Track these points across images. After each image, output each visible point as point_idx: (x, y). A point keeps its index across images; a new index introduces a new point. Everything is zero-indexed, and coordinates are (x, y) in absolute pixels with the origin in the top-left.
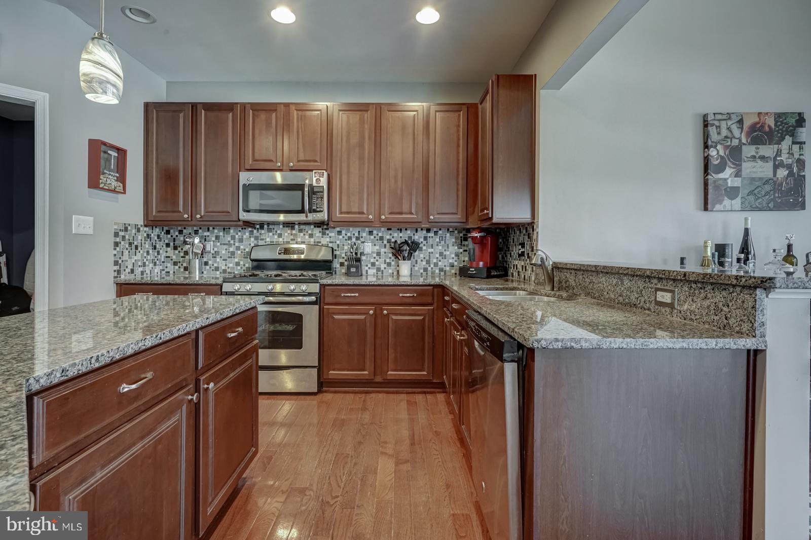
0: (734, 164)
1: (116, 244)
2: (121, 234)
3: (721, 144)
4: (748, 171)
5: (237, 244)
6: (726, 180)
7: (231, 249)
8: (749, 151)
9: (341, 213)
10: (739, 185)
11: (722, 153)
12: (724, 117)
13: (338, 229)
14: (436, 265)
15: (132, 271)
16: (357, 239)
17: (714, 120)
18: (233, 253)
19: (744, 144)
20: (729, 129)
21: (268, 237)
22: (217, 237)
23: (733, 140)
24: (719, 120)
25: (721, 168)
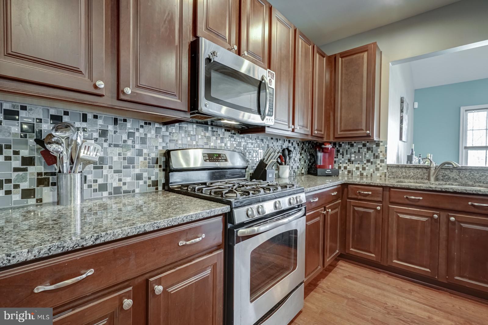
5: (137, 146)
7: (129, 154)
18: (131, 161)
22: (103, 133)
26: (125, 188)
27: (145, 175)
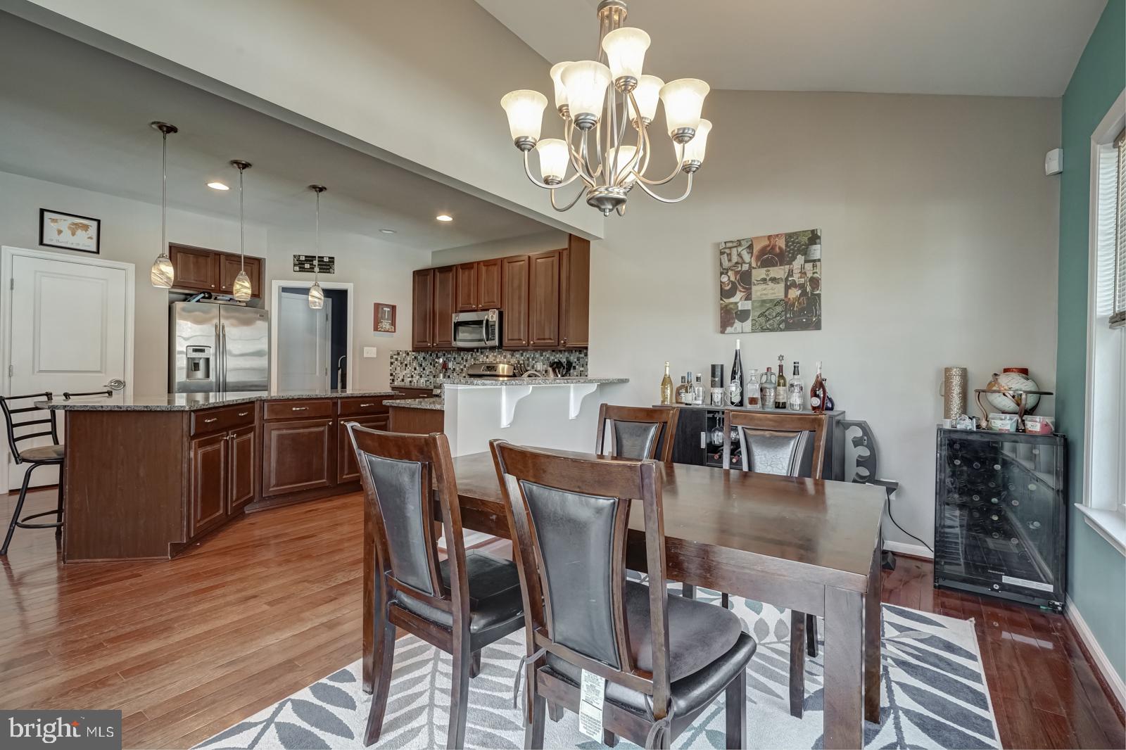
0: (744, 288)
1: (392, 363)
2: (395, 357)
3: (732, 270)
4: (759, 294)
6: (736, 303)
8: (758, 274)
9: (509, 340)
10: (750, 308)
11: (733, 279)
12: (735, 244)
13: (521, 352)
15: (403, 380)
16: (533, 360)
17: (725, 248)
18: (462, 370)
19: (754, 268)
20: (739, 255)
21: (482, 359)
22: (455, 358)
23: (744, 265)
24: (730, 248)
25: (731, 293)
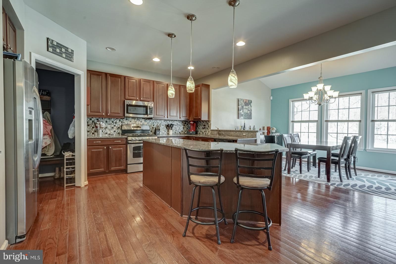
0: (242, 109)
4: (244, 111)
5: (114, 124)
7: (112, 126)
8: (244, 107)
9: (156, 115)
10: (243, 114)
14: (178, 131)
17: (240, 100)
20: (242, 102)
21: (126, 122)
23: (242, 105)
26: (111, 134)
27: (116, 131)
